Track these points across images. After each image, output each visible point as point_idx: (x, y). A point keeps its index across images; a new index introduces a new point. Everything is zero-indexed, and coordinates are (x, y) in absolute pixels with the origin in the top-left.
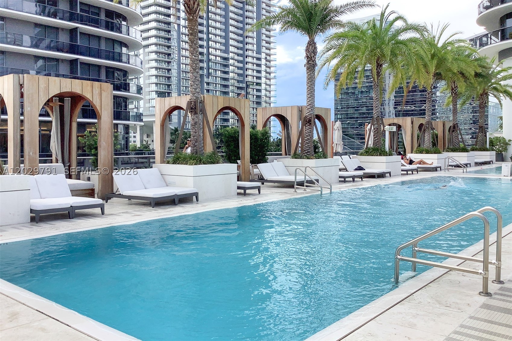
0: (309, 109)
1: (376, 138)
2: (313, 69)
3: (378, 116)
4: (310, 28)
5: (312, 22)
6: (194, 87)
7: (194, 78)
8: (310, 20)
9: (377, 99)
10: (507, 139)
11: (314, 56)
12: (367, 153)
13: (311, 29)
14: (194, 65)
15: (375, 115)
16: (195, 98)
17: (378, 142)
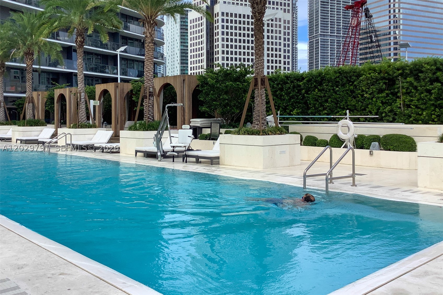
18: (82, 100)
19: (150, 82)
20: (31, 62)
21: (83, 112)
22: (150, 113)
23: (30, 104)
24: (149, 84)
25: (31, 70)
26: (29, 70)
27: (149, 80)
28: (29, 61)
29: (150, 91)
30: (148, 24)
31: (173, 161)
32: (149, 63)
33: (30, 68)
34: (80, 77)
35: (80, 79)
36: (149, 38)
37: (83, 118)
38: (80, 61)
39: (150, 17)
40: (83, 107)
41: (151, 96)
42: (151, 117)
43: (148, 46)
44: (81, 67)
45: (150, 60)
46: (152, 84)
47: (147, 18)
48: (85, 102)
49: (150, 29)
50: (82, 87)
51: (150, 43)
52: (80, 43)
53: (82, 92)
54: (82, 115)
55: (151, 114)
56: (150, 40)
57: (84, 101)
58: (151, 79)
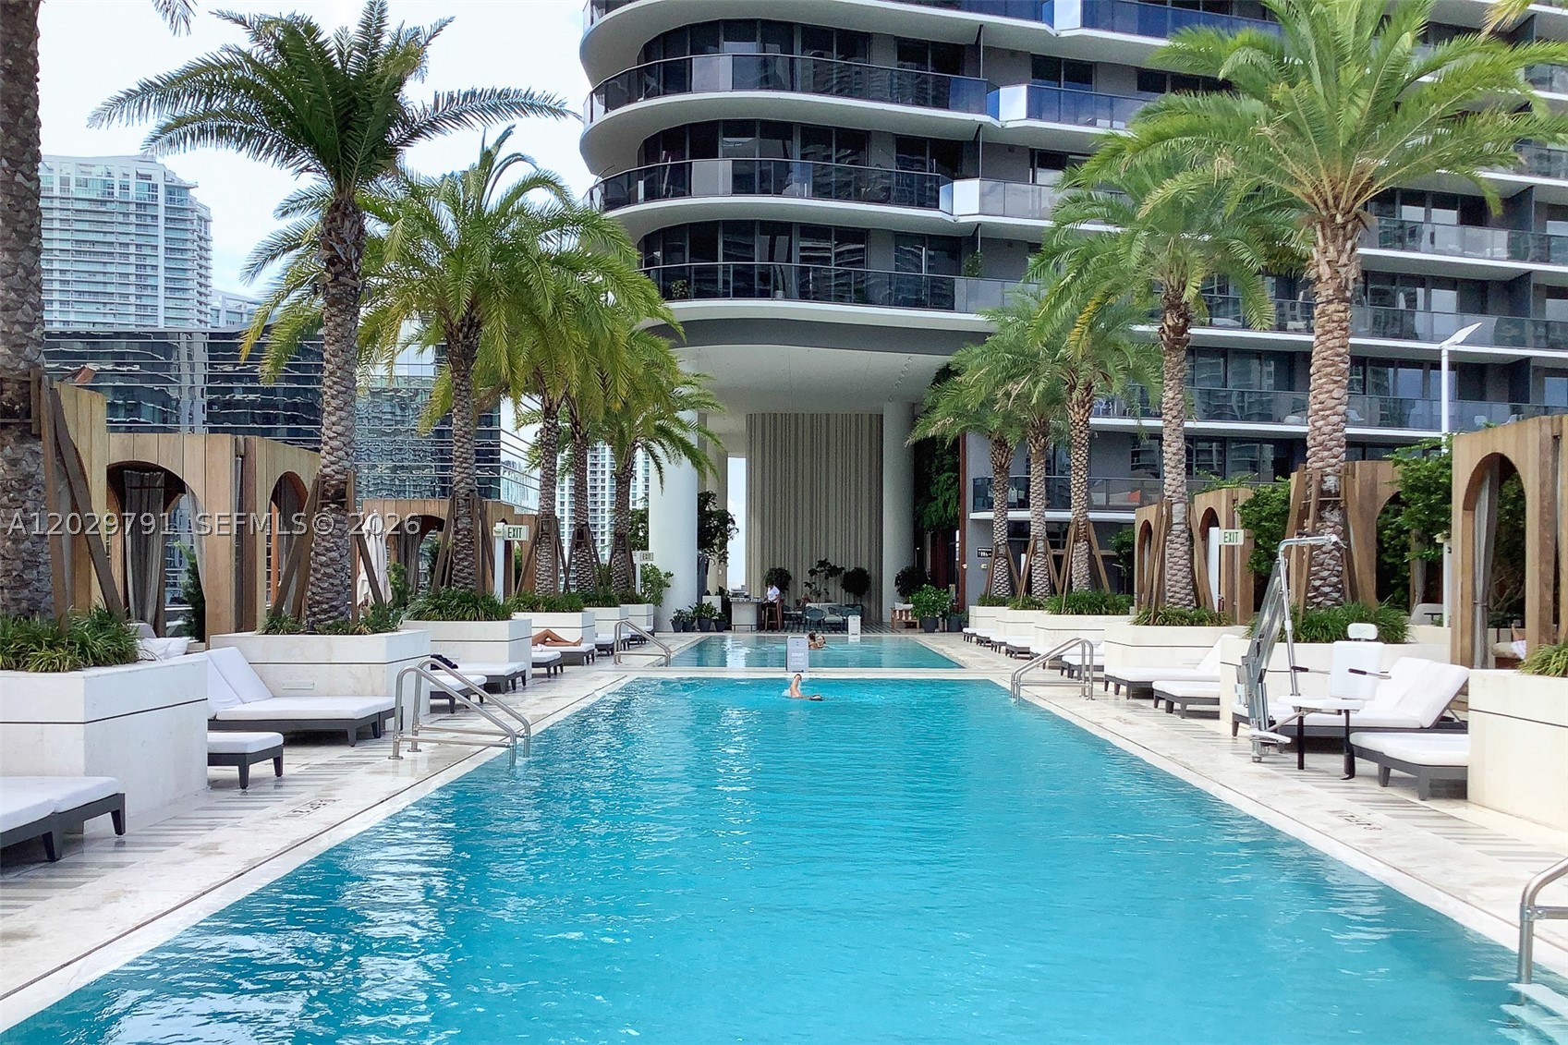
0: (338, 450)
1: (466, 563)
2: (353, 307)
3: (472, 491)
4: (344, 155)
5: (350, 132)
6: (19, 316)
7: (20, 271)
8: (345, 127)
9: (466, 432)
10: (663, 571)
11: (357, 260)
12: (441, 612)
13: (349, 159)
14: (23, 214)
15: (462, 485)
16: (22, 365)
17: (471, 574)
18: (1175, 527)
19: (1326, 453)
20: (1082, 412)
21: (1180, 570)
22: (1325, 573)
23: (1079, 545)
24: (1322, 460)
25: (1083, 439)
26: (1079, 439)
27: (1321, 444)
28: (1076, 410)
29: (1325, 487)
30: (1323, 228)
31: (1301, 766)
32: (1324, 380)
33: (1081, 432)
34: (1169, 450)
35: (1169, 456)
36: (1326, 282)
37: (1177, 589)
38: (1170, 394)
39: (1331, 202)
40: (1180, 554)
41: (1329, 508)
42: (1327, 589)
43: (1323, 313)
44: (1174, 418)
45: (1329, 369)
46: (1334, 461)
47: (1321, 206)
48: (1186, 535)
49: (1331, 248)
50: (1175, 483)
51: (1329, 302)
52: (1172, 335)
53: (1174, 500)
54: (1175, 578)
55: (1329, 576)
56: (1331, 292)
57: (1183, 532)
58: (1332, 440)
